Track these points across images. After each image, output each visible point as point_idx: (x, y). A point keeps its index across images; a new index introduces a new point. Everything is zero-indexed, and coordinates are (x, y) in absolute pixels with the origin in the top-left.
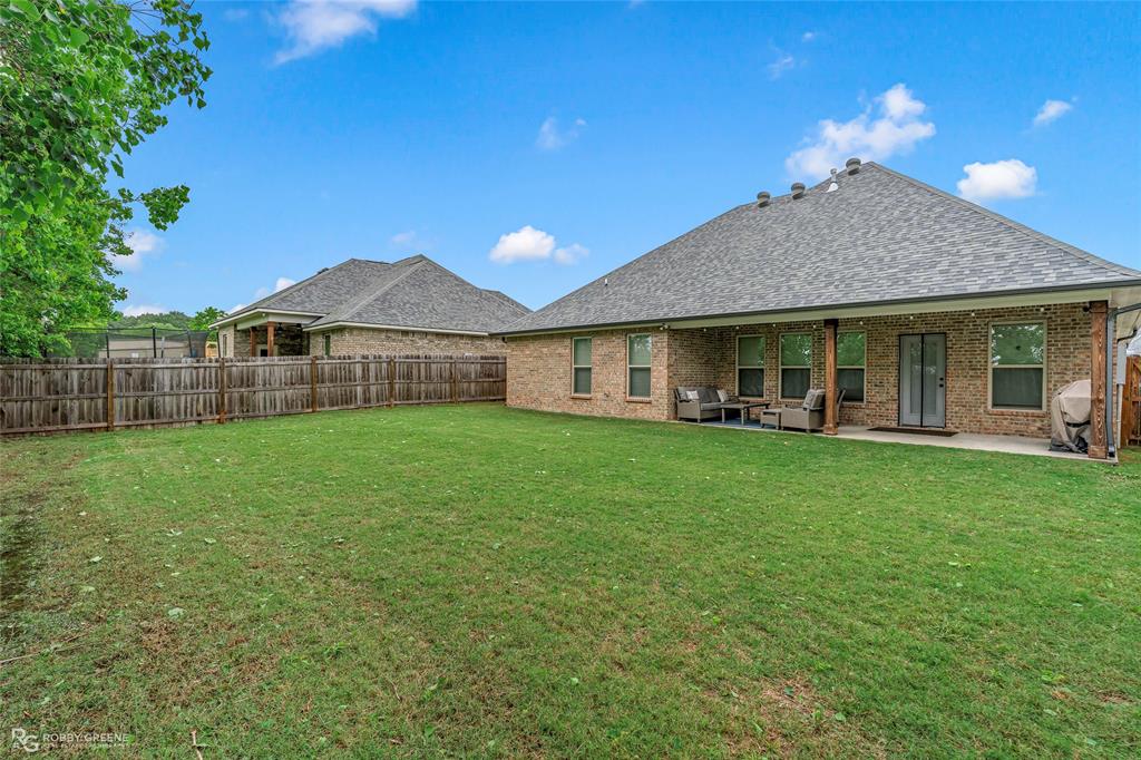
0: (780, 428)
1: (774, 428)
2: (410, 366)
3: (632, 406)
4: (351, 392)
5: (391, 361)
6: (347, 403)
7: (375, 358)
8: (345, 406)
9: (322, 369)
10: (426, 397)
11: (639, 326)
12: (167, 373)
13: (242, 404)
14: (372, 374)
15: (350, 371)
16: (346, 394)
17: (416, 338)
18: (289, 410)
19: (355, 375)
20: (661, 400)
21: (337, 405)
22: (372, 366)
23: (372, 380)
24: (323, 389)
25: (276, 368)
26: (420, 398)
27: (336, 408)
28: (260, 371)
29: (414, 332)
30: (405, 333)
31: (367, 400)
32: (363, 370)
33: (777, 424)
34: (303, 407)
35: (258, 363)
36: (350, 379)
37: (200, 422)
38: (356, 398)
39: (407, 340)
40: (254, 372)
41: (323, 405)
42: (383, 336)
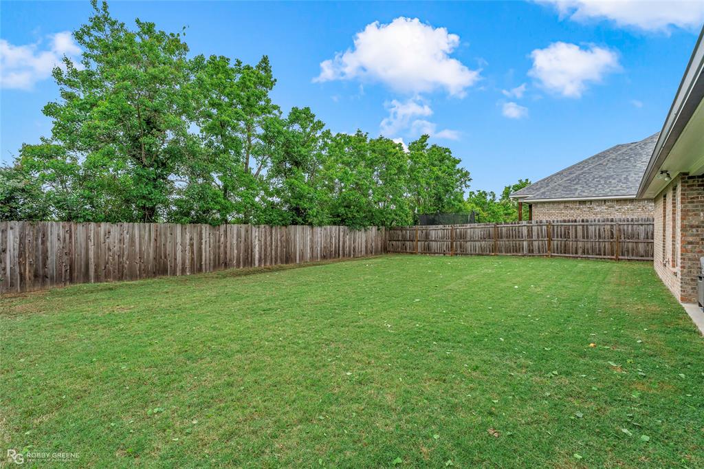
2: (567, 228)
4: (519, 245)
5: (549, 224)
6: (516, 251)
7: (537, 222)
8: (515, 254)
9: (501, 230)
10: (584, 252)
12: (434, 231)
13: (461, 247)
14: (535, 233)
15: (519, 232)
16: (516, 246)
17: (594, 205)
18: (482, 253)
19: (522, 234)
21: (510, 252)
22: (535, 229)
23: (535, 237)
24: (502, 243)
25: (476, 230)
26: (576, 253)
27: (509, 254)
28: (469, 231)
29: (591, 201)
30: (584, 202)
31: (531, 251)
32: (528, 231)
34: (490, 251)
35: (468, 227)
36: (519, 237)
37: (444, 254)
38: (523, 249)
39: (585, 208)
40: (466, 232)
41: (501, 252)
42: (562, 206)
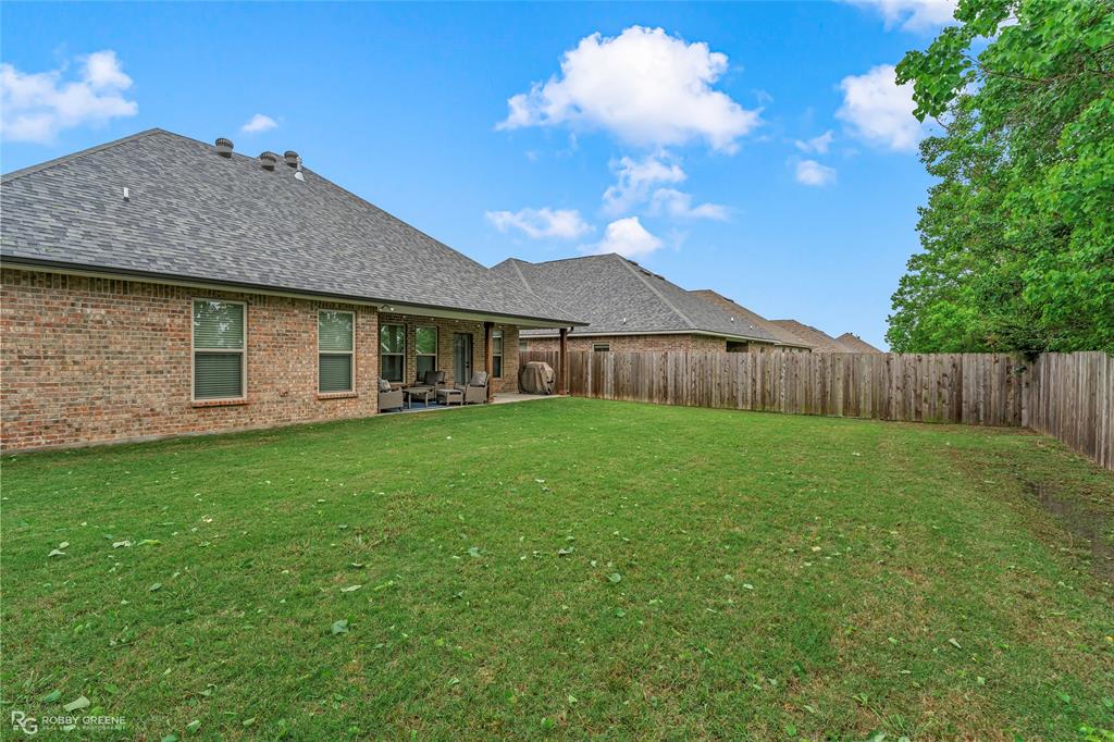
0: (464, 404)
1: (459, 404)
3: (328, 404)
11: (342, 301)
20: (369, 393)
33: (462, 401)
